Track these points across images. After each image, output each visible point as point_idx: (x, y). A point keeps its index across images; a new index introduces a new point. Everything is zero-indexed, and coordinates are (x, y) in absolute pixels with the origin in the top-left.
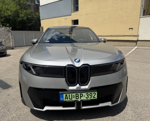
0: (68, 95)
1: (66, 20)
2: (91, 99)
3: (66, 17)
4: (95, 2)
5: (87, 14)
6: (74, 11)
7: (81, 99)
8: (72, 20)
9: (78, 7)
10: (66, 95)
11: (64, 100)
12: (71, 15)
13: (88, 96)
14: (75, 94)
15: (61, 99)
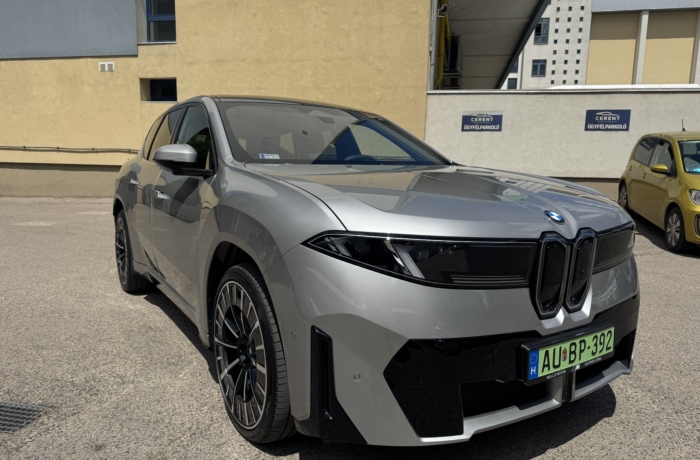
0: (551, 350)
1: (108, 74)
2: (602, 357)
3: (106, 62)
4: (255, 15)
5: (220, 61)
6: (149, 39)
7: (582, 361)
8: (143, 81)
9: (173, 23)
10: (547, 353)
11: (540, 375)
12: (136, 56)
13: (596, 345)
14: (566, 346)
15: (533, 370)
